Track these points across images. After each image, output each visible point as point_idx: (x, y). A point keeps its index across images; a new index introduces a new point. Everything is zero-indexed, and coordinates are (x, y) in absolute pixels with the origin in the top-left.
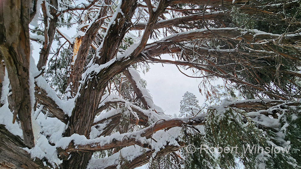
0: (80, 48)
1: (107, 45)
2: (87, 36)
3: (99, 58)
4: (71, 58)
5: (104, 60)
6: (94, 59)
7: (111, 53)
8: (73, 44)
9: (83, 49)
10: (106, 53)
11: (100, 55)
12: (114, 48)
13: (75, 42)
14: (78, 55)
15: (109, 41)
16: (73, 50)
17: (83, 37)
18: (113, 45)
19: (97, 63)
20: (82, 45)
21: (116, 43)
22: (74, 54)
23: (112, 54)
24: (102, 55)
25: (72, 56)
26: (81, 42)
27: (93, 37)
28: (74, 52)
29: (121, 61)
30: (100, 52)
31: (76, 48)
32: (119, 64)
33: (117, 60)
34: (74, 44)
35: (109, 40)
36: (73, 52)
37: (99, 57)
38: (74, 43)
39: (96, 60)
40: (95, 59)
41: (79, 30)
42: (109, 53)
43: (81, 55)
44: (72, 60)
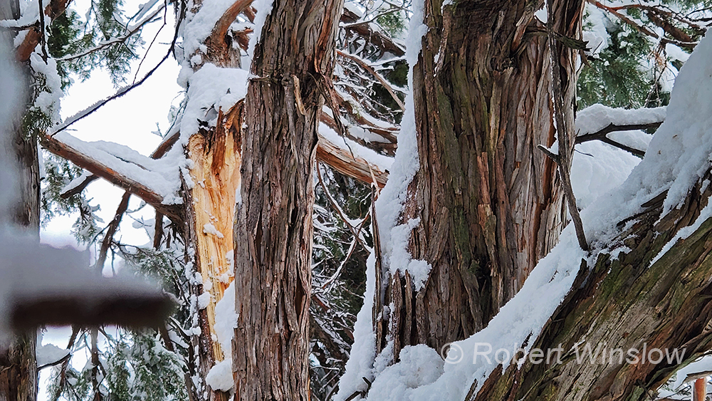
0: (238, 225)
1: (457, 130)
2: (269, 96)
3: (419, 285)
4: (198, 331)
5: (471, 280)
6: (377, 309)
7: (510, 192)
8: (179, 201)
9: (266, 221)
10: (463, 212)
11: (416, 246)
12: (521, 131)
13: (190, 183)
14: (239, 292)
15: (463, 91)
16: (191, 251)
17: (239, 108)
18: (507, 107)
19: (414, 342)
20: (249, 188)
21: (526, 84)
22: (207, 286)
23: (525, 193)
24: (437, 244)
25: (202, 312)
26: (232, 161)
27: (313, 85)
28: (204, 266)
29: (635, 262)
30: (413, 222)
31: (209, 228)
32: (623, 297)
33: (592, 263)
34: (188, 200)
35: (459, 73)
36: (197, 267)
37: (420, 270)
38: (184, 191)
39: (402, 312)
40: (384, 297)
41: (196, 67)
42: (494, 202)
43: (262, 281)
44: (210, 343)
